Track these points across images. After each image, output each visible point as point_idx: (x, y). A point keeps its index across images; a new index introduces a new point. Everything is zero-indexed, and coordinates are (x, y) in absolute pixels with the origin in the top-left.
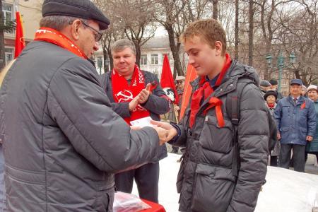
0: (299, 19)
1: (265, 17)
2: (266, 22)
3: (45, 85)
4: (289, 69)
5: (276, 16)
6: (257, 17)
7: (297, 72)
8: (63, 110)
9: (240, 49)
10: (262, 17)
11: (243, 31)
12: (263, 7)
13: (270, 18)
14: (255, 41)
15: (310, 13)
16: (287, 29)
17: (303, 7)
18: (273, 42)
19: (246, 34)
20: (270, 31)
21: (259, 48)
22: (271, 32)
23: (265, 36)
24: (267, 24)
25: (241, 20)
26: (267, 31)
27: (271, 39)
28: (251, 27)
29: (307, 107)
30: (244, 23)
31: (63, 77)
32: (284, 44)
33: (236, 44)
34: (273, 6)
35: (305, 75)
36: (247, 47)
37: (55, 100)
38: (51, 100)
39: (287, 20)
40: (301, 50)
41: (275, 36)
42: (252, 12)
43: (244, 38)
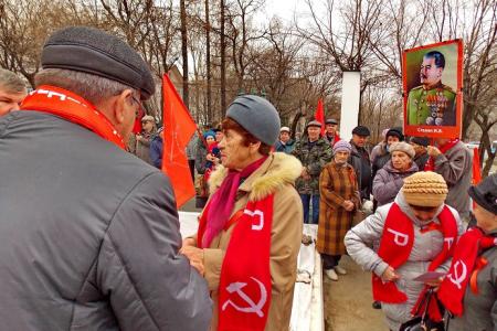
0: (268, 56)
1: (237, 52)
2: (237, 57)
3: (97, 227)
5: (247, 52)
6: (229, 50)
8: (130, 277)
9: (212, 84)
10: (234, 52)
11: (215, 65)
12: (234, 41)
13: (242, 53)
14: (227, 76)
15: (278, 50)
16: (258, 65)
17: (271, 45)
18: (244, 77)
19: (219, 68)
20: (242, 66)
21: (231, 84)
22: (243, 68)
23: (237, 71)
24: (238, 59)
25: (213, 53)
26: (239, 67)
27: (243, 74)
28: (223, 61)
30: (217, 56)
31: (138, 212)
32: (255, 80)
33: (209, 78)
34: (244, 42)
36: (219, 82)
37: (116, 257)
38: (109, 259)
39: (257, 56)
41: (246, 72)
42: (223, 46)
43: (217, 72)
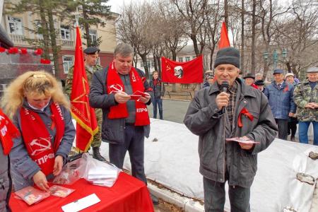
1: (265, 26)
2: (265, 29)
4: (282, 62)
5: (273, 25)
6: (259, 25)
7: (288, 64)
9: (245, 50)
10: (263, 26)
11: (248, 37)
12: (263, 19)
13: (269, 26)
14: (257, 44)
15: (300, 20)
16: (282, 33)
18: (270, 43)
19: (250, 39)
20: (268, 35)
21: (260, 48)
22: (269, 37)
23: (265, 39)
24: (266, 31)
25: (246, 29)
26: (266, 36)
27: (269, 41)
28: (254, 33)
29: (289, 90)
30: (249, 31)
34: (271, 18)
35: (294, 66)
36: (250, 48)
39: (281, 27)
40: (292, 48)
41: (272, 39)
42: (254, 23)
43: (249, 42)
